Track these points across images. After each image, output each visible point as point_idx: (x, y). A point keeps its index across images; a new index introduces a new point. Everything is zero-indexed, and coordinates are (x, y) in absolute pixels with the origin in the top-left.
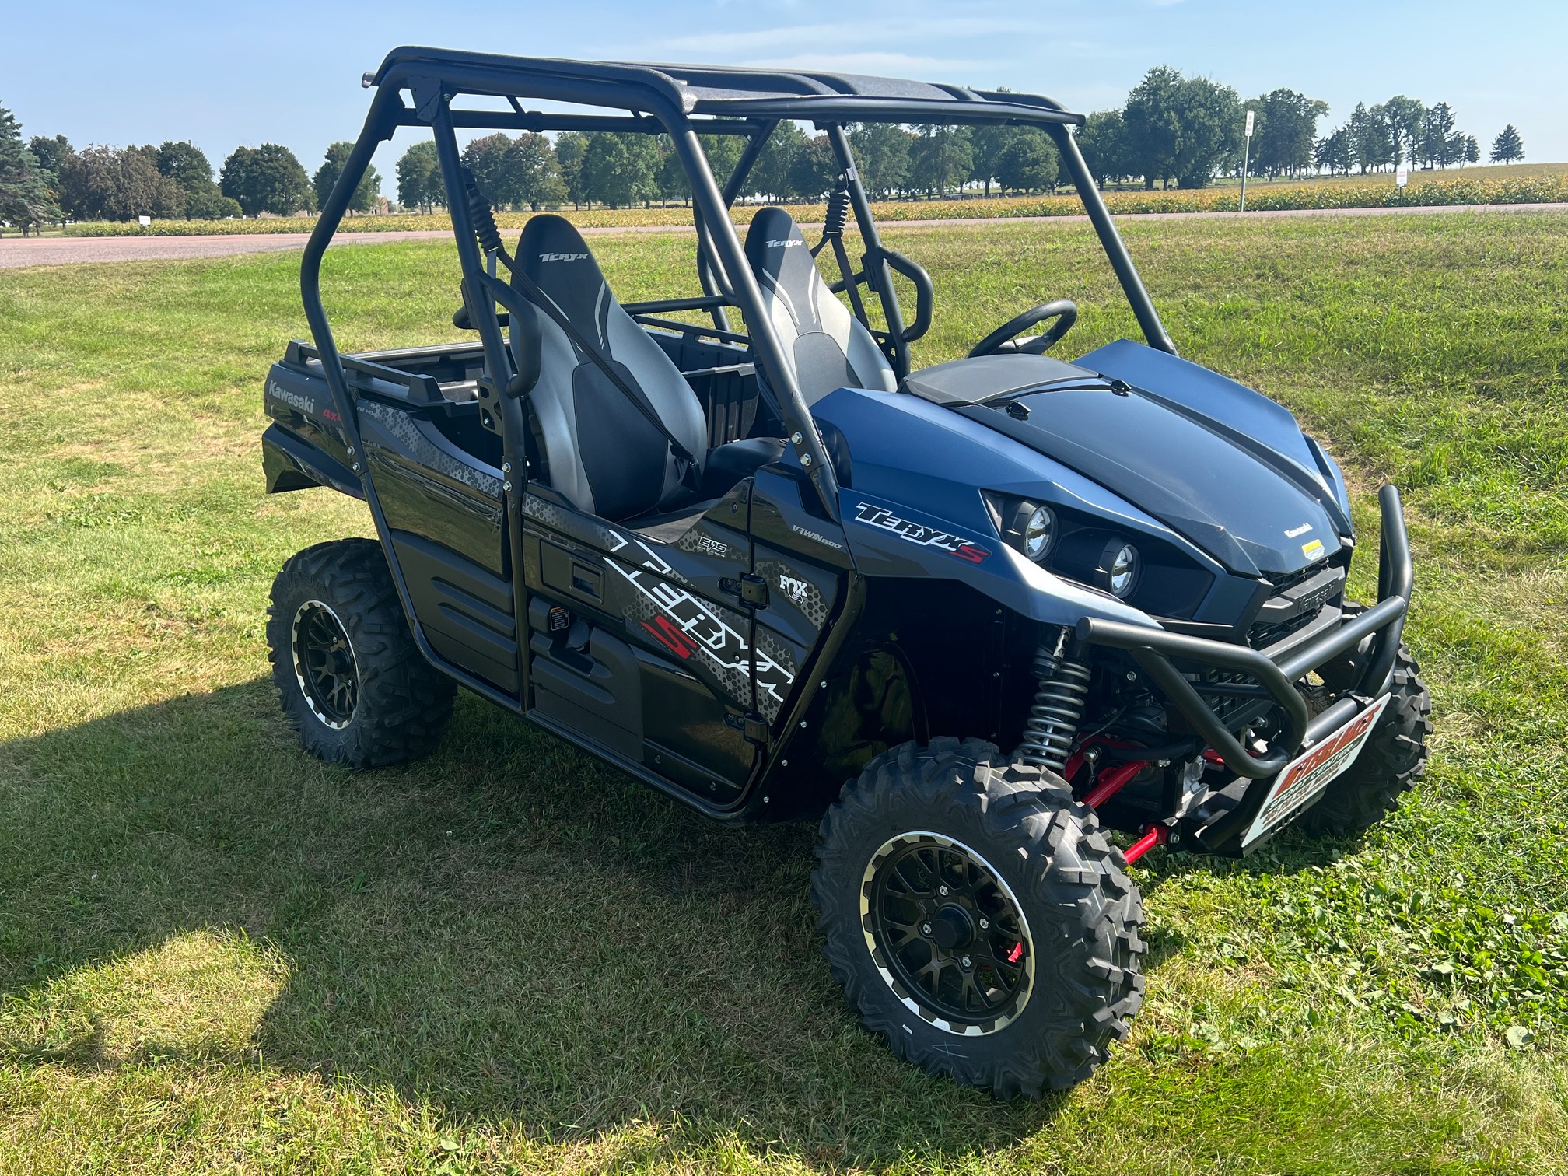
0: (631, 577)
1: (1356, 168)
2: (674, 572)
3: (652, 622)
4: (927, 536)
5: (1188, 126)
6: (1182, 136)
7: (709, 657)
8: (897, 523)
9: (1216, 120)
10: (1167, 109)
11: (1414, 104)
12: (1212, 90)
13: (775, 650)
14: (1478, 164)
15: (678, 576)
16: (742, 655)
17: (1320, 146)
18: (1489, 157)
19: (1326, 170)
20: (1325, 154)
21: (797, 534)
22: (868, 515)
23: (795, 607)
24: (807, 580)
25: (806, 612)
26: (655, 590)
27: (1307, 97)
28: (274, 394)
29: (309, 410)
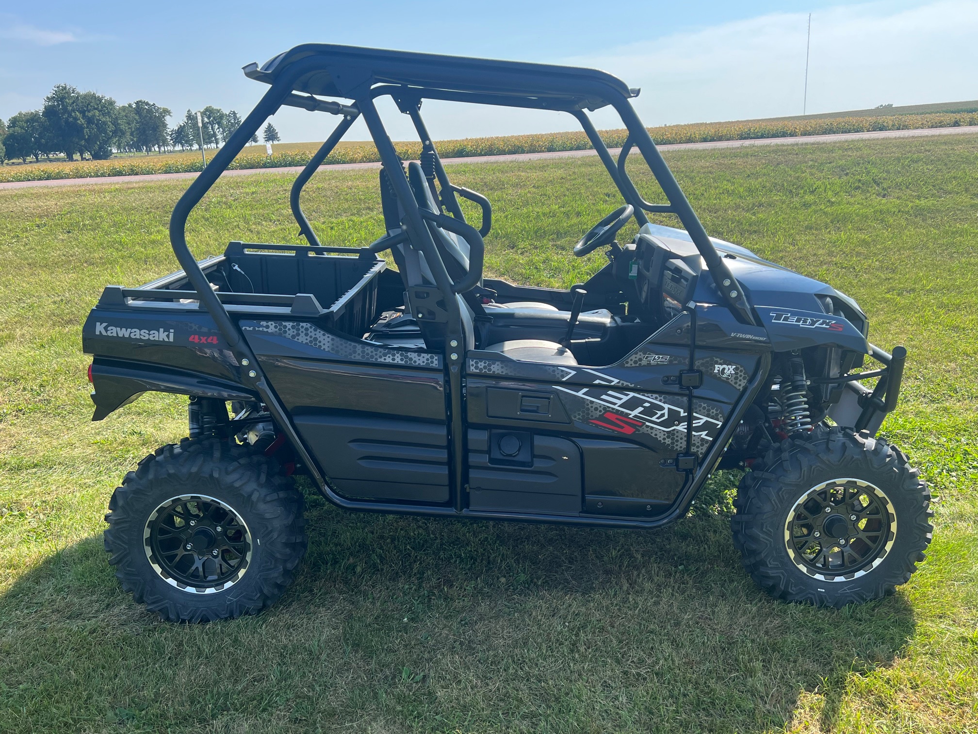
0: (580, 394)
1: (196, 147)
2: (622, 382)
3: (601, 418)
4: (813, 323)
5: (90, 121)
6: (87, 128)
7: (652, 428)
8: (796, 319)
9: (107, 117)
10: (73, 110)
11: (218, 111)
12: (100, 100)
13: (709, 410)
14: (258, 144)
15: (625, 383)
16: (681, 420)
17: (172, 134)
18: (263, 140)
19: (178, 148)
20: (176, 139)
21: (735, 338)
22: (778, 317)
23: (726, 382)
24: (735, 364)
25: (733, 383)
26: (604, 397)
27: (158, 105)
28: (104, 333)
29: (166, 340)
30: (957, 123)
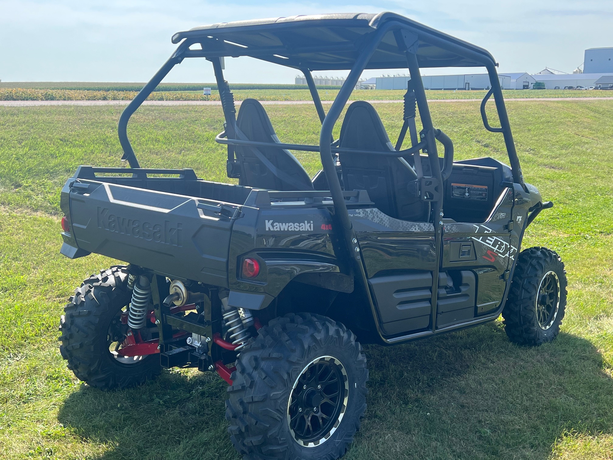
0: (480, 241)
3: (486, 254)
7: (500, 257)
13: (515, 243)
15: (493, 231)
16: (508, 250)
24: (522, 215)
25: (520, 226)
26: (487, 241)
28: (272, 229)
29: (309, 230)
30: (106, 98)
